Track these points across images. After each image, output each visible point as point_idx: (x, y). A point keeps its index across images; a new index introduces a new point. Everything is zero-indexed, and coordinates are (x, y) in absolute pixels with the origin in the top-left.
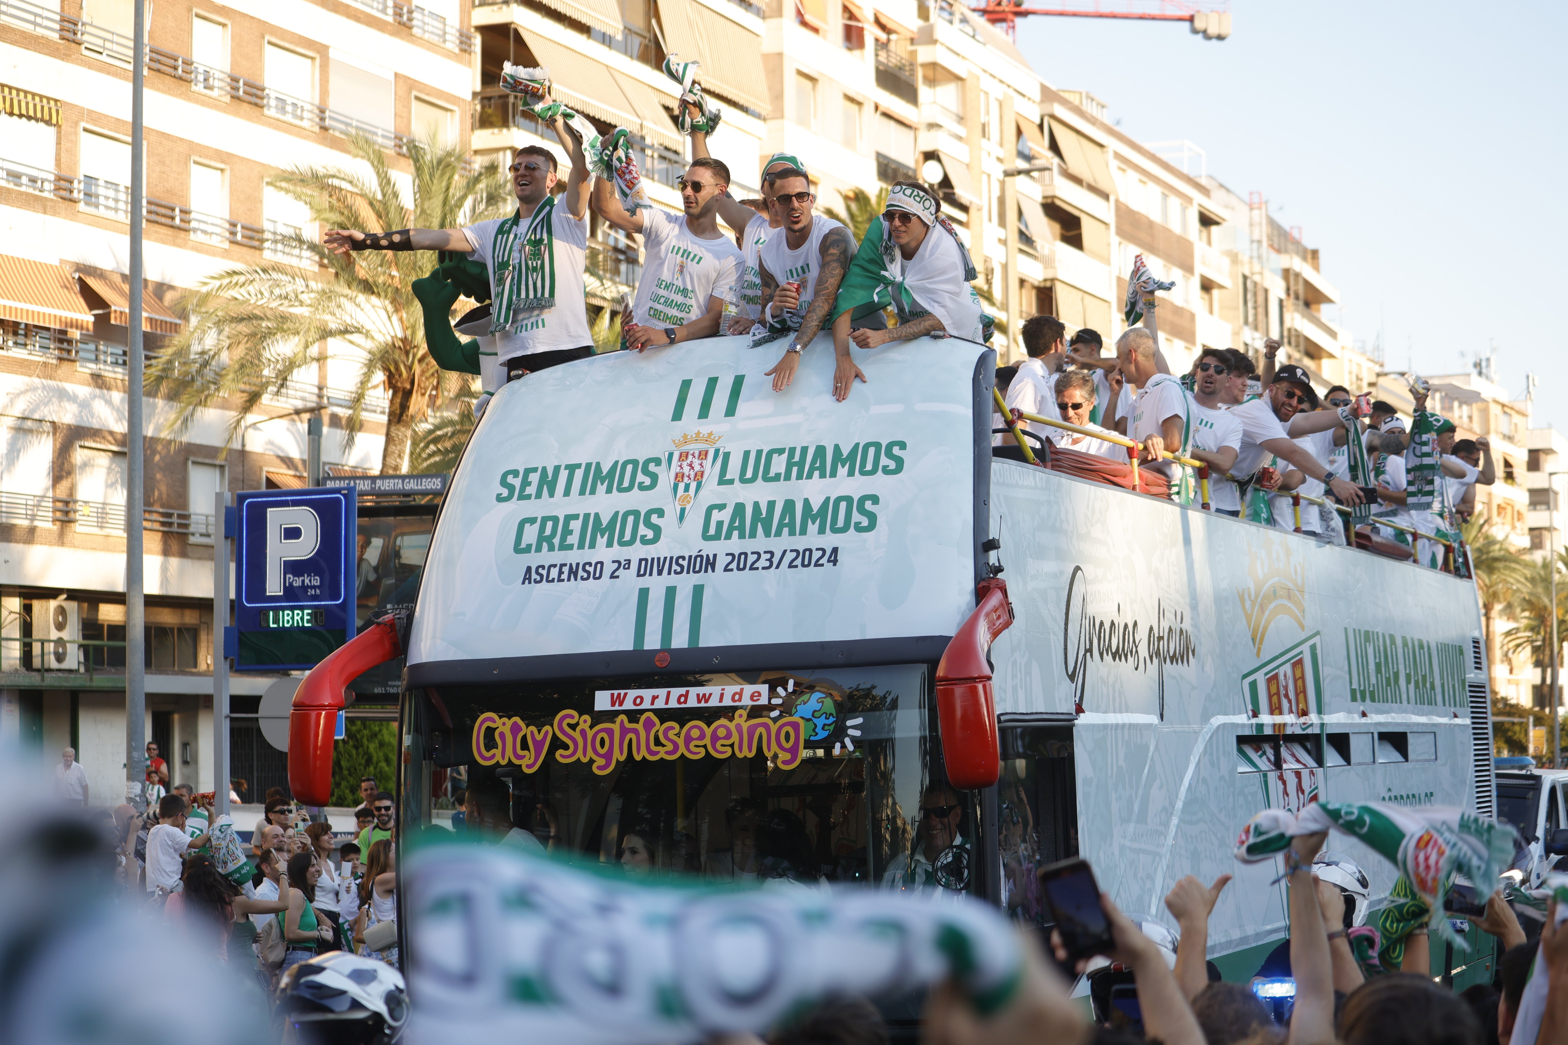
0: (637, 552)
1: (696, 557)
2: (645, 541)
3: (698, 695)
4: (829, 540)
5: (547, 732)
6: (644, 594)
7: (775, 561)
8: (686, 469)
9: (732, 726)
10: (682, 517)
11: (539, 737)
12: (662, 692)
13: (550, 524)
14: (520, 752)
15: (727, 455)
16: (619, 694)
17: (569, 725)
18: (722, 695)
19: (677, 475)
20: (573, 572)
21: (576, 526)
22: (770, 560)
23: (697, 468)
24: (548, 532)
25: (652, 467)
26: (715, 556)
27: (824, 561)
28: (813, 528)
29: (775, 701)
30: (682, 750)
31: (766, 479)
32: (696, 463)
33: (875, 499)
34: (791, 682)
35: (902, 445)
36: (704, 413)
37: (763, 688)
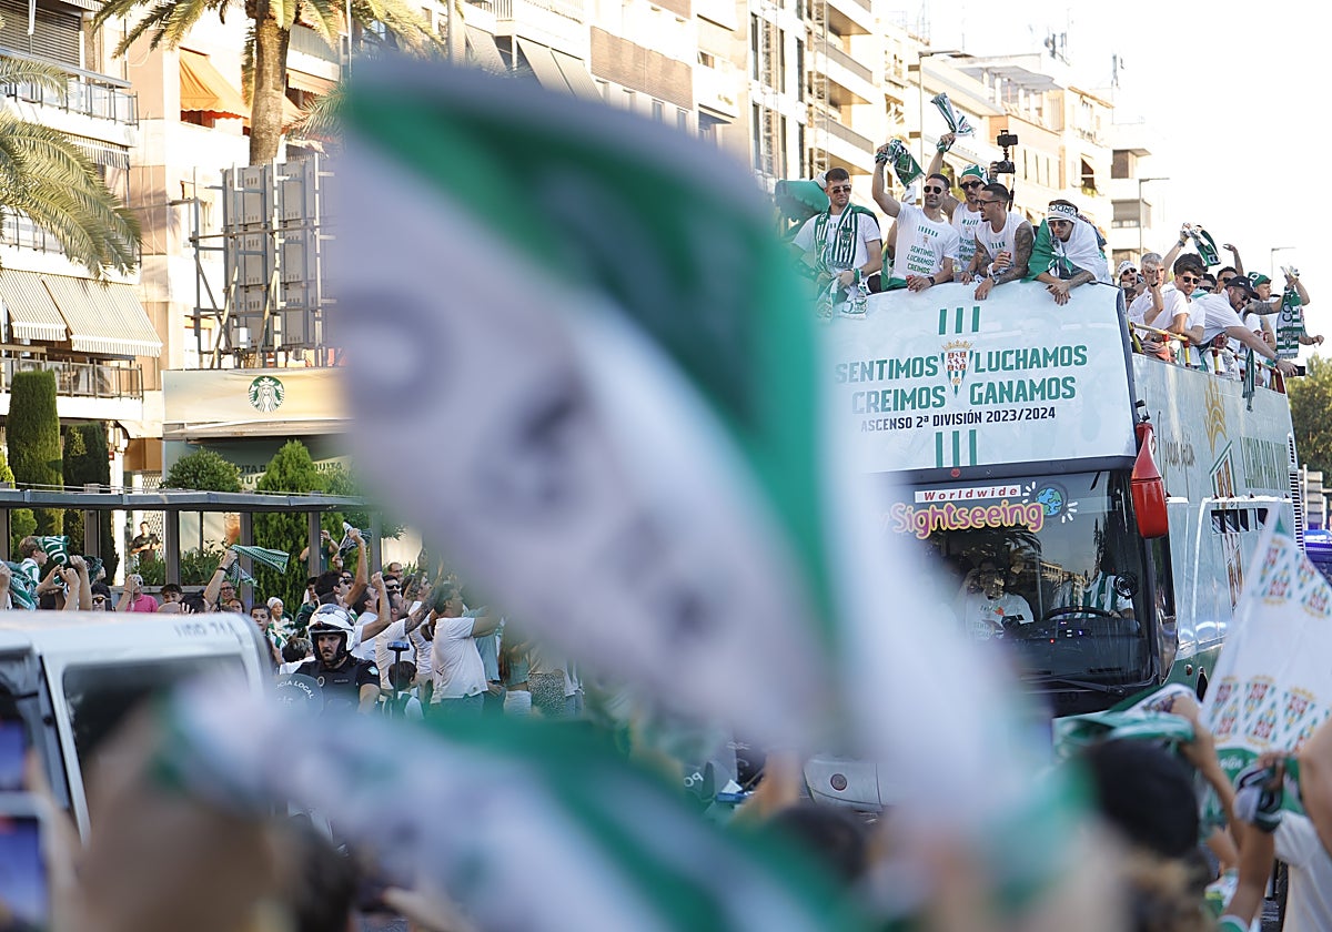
0: (931, 412)
1: (969, 414)
2: (935, 405)
3: (978, 492)
4: (1048, 404)
6: (939, 435)
7: (1017, 416)
8: (954, 364)
9: (1000, 509)
10: (956, 392)
12: (956, 491)
13: (873, 396)
15: (978, 355)
16: (930, 493)
17: (900, 511)
18: (993, 492)
19: (948, 366)
20: (893, 424)
21: (890, 397)
22: (1014, 415)
23: (961, 362)
24: (873, 401)
25: (932, 362)
26: (980, 413)
27: (1046, 415)
28: (1037, 396)
29: (1025, 494)
30: (971, 523)
31: (1004, 369)
32: (960, 360)
33: (1073, 380)
34: (1034, 483)
35: (1084, 348)
36: (959, 330)
37: (1018, 487)
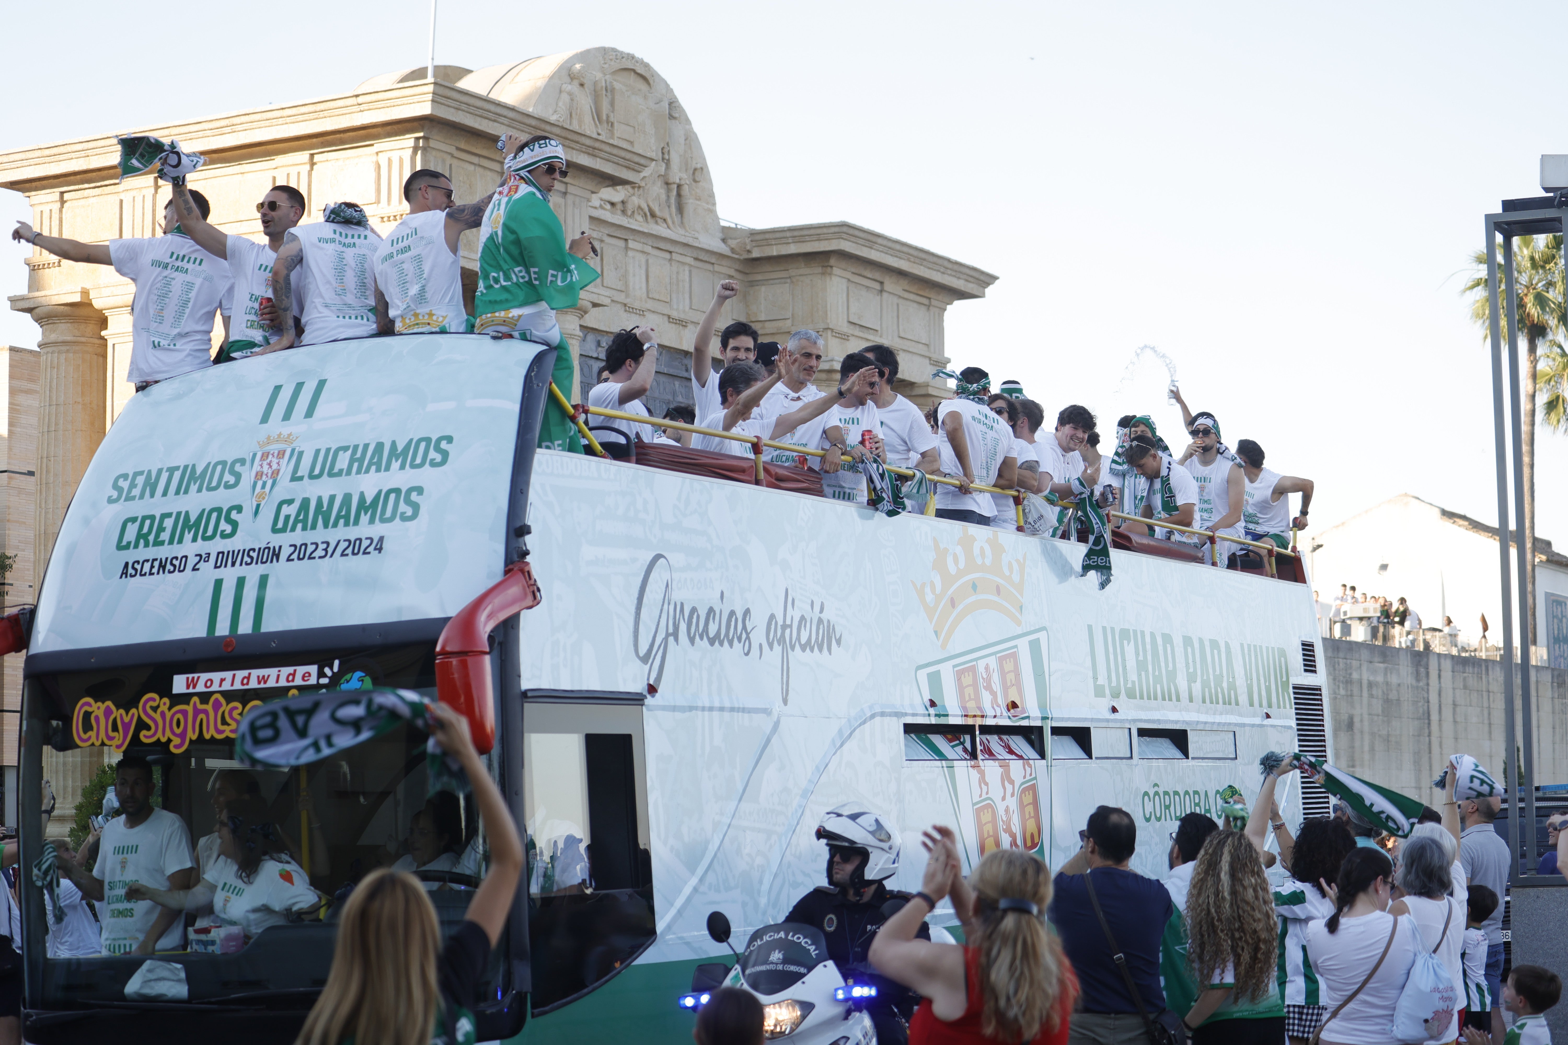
0: (216, 546)
1: (265, 549)
2: (224, 536)
3: (258, 677)
4: (377, 530)
5: (133, 715)
6: (218, 584)
7: (330, 550)
8: (266, 468)
10: (256, 513)
11: (127, 719)
12: (228, 675)
13: (148, 522)
14: (111, 734)
15: (301, 453)
16: (193, 678)
17: (151, 707)
18: (278, 676)
19: (257, 473)
20: (162, 567)
21: (169, 523)
22: (326, 550)
23: (275, 466)
24: (145, 530)
25: (237, 467)
26: (280, 547)
27: (370, 549)
28: (365, 519)
29: (324, 681)
31: (331, 475)
32: (275, 462)
33: (420, 490)
34: (336, 663)
35: (450, 439)
36: (287, 416)
37: (313, 669)
